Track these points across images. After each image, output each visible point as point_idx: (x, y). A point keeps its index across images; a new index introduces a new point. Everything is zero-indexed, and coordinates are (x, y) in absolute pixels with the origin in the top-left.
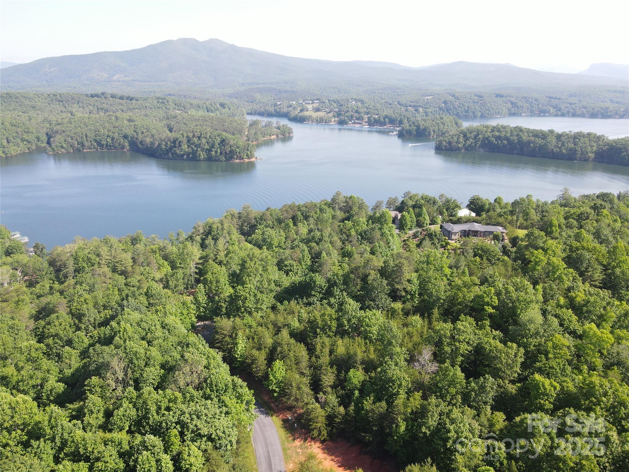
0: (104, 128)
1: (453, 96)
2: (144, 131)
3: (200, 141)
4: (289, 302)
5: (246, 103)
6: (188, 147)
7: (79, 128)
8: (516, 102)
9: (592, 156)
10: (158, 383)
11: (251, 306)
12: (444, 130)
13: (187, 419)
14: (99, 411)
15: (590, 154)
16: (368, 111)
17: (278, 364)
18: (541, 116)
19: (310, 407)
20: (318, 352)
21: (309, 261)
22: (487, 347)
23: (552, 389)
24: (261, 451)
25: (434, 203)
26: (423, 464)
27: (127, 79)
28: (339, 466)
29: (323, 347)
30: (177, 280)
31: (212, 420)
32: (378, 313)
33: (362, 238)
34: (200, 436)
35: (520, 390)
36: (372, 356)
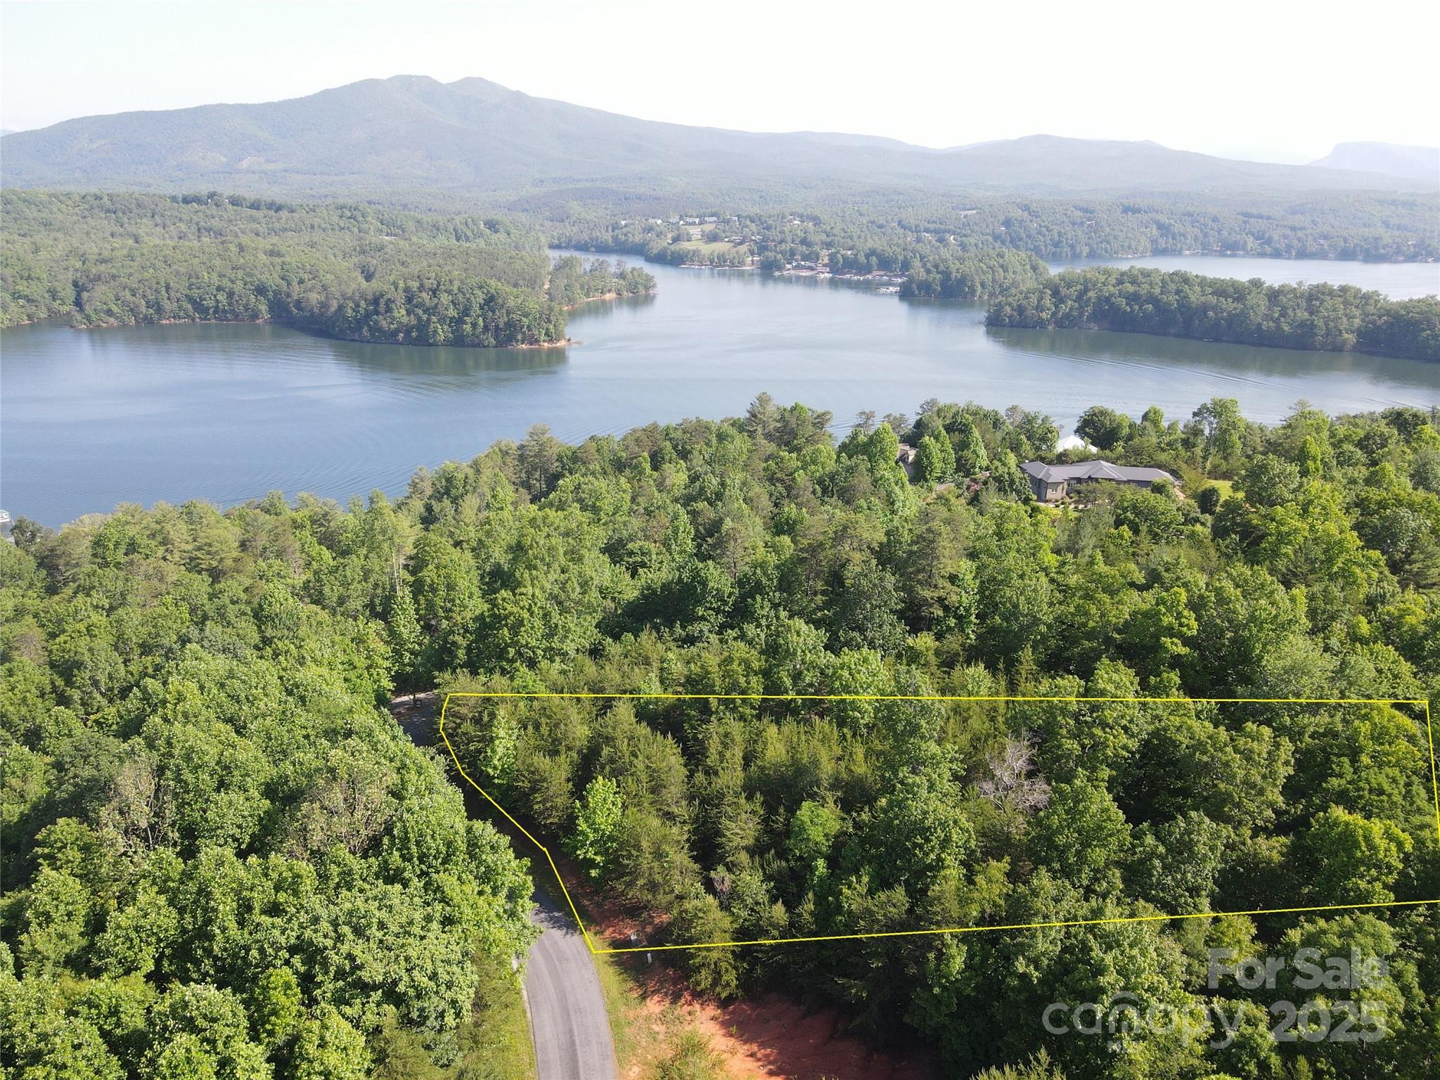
0: (211, 269)
1: (1026, 208)
2: (306, 276)
3: (436, 300)
4: (636, 636)
5: (548, 223)
6: (409, 313)
7: (151, 271)
8: (1170, 225)
9: (1351, 338)
10: (253, 836)
11: (533, 643)
12: (1007, 283)
13: (325, 936)
14: (69, 914)
15: (1346, 336)
16: (829, 240)
17: (601, 788)
18: (1226, 256)
19: (688, 905)
20: (713, 758)
21: (689, 542)
22: (1183, 739)
23: (1393, 847)
24: (548, 1031)
25: (996, 424)
26: (1021, 1067)
27: (272, 166)
28: (771, 1073)
29: (725, 746)
30: (346, 584)
31: (401, 941)
32: (874, 657)
33: (825, 491)
34: (365, 988)
35: (1292, 853)
36: (861, 768)
